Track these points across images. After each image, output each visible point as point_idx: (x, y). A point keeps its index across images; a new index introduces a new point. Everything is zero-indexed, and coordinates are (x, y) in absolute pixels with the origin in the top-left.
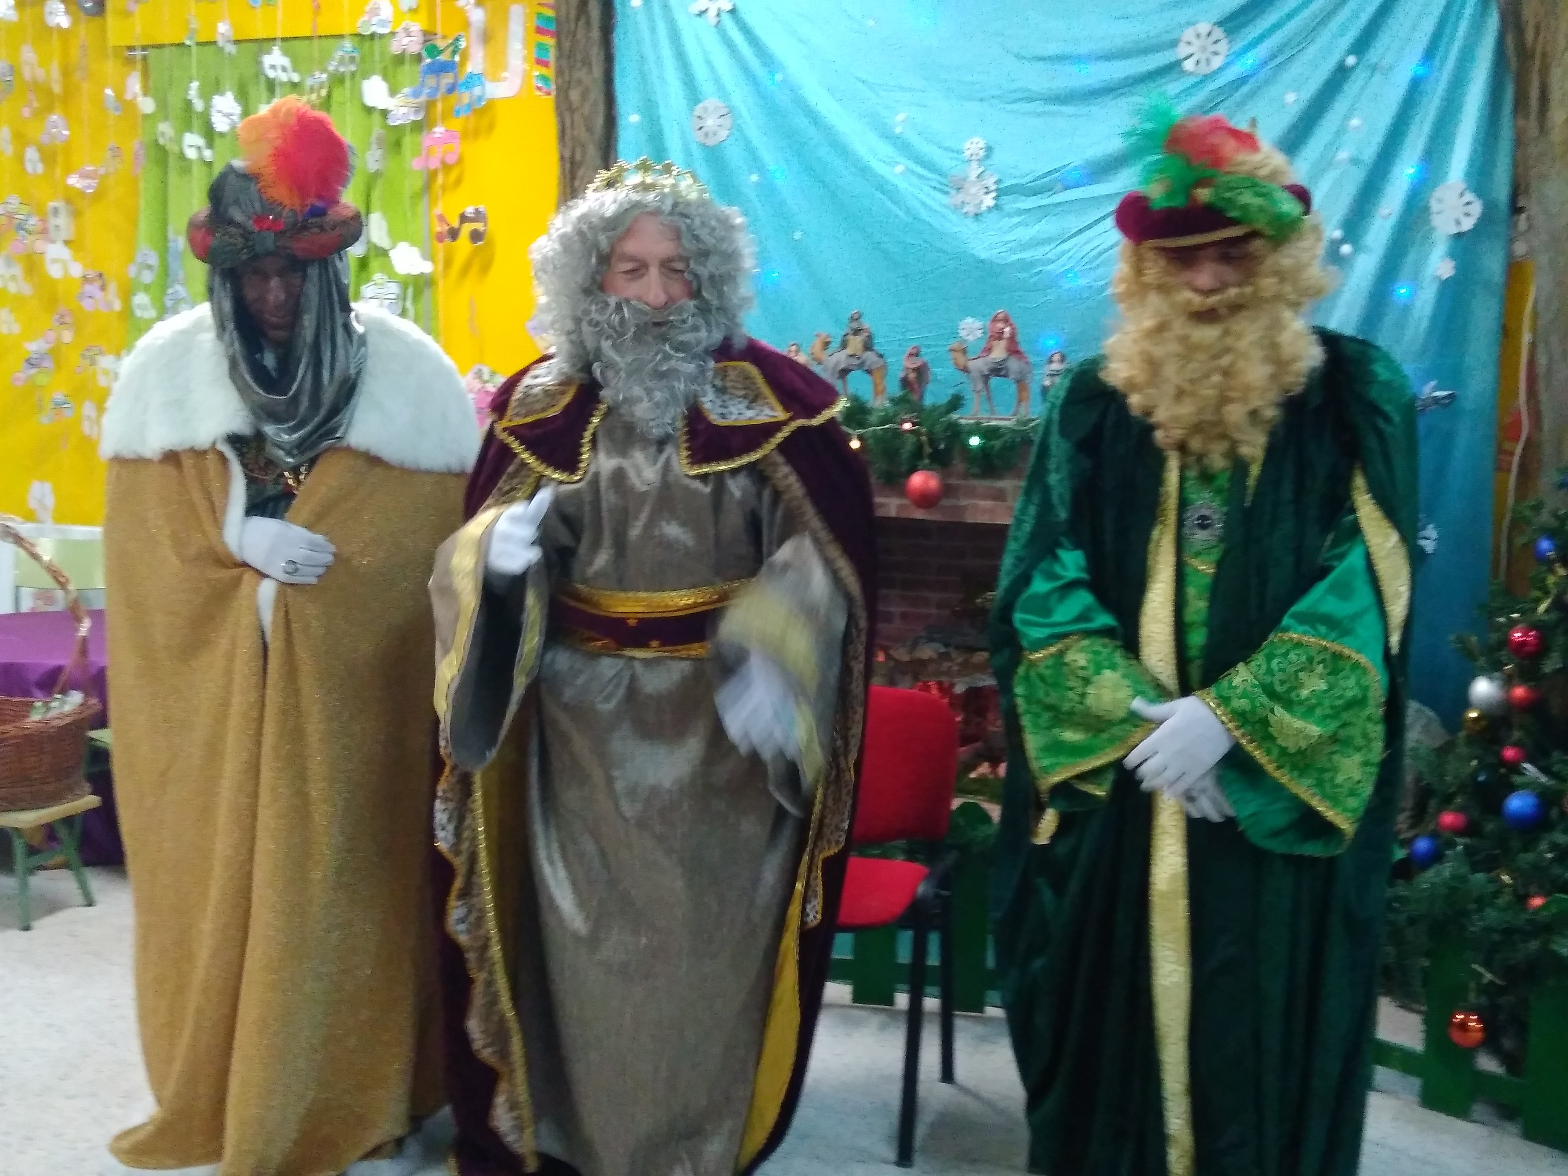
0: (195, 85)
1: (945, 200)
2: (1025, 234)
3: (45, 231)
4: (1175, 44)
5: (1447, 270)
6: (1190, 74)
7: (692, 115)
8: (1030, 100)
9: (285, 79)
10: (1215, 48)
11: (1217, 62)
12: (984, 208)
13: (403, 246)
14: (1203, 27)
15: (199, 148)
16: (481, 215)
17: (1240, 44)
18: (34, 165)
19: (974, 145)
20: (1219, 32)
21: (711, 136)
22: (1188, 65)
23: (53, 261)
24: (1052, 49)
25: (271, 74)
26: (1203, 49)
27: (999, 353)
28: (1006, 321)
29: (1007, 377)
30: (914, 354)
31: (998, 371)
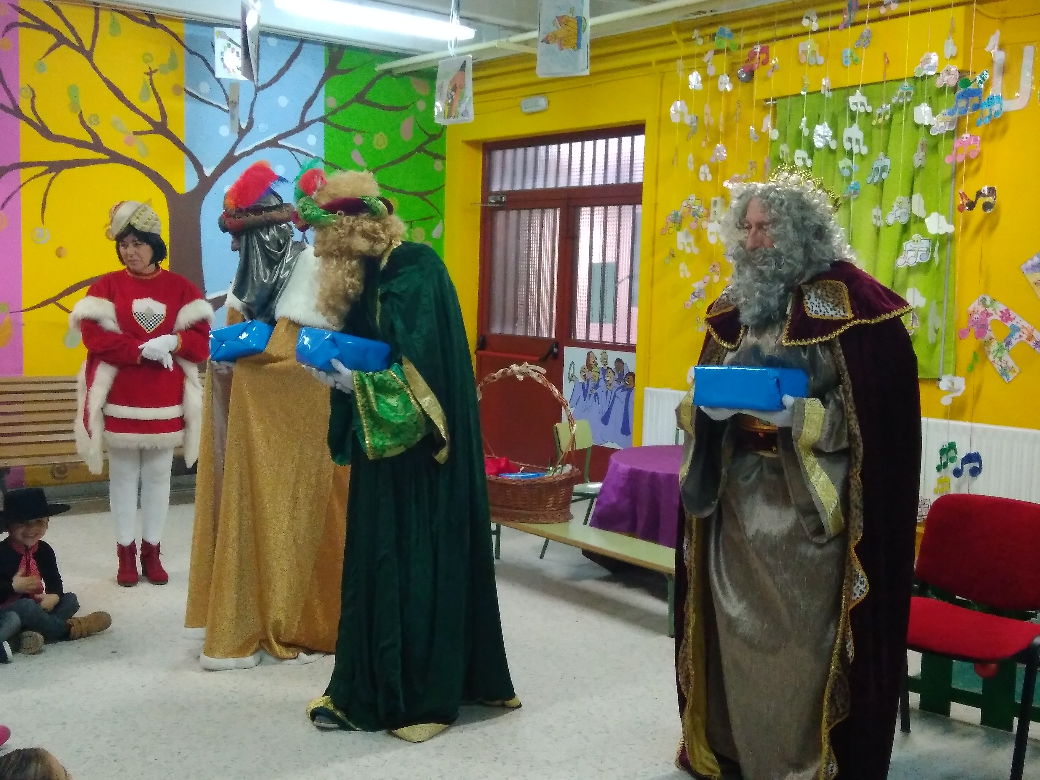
0: (805, 119)
3: (708, 216)
9: (863, 110)
13: (935, 215)
15: (804, 160)
16: (991, 192)
18: (706, 176)
23: (711, 233)
25: (854, 108)
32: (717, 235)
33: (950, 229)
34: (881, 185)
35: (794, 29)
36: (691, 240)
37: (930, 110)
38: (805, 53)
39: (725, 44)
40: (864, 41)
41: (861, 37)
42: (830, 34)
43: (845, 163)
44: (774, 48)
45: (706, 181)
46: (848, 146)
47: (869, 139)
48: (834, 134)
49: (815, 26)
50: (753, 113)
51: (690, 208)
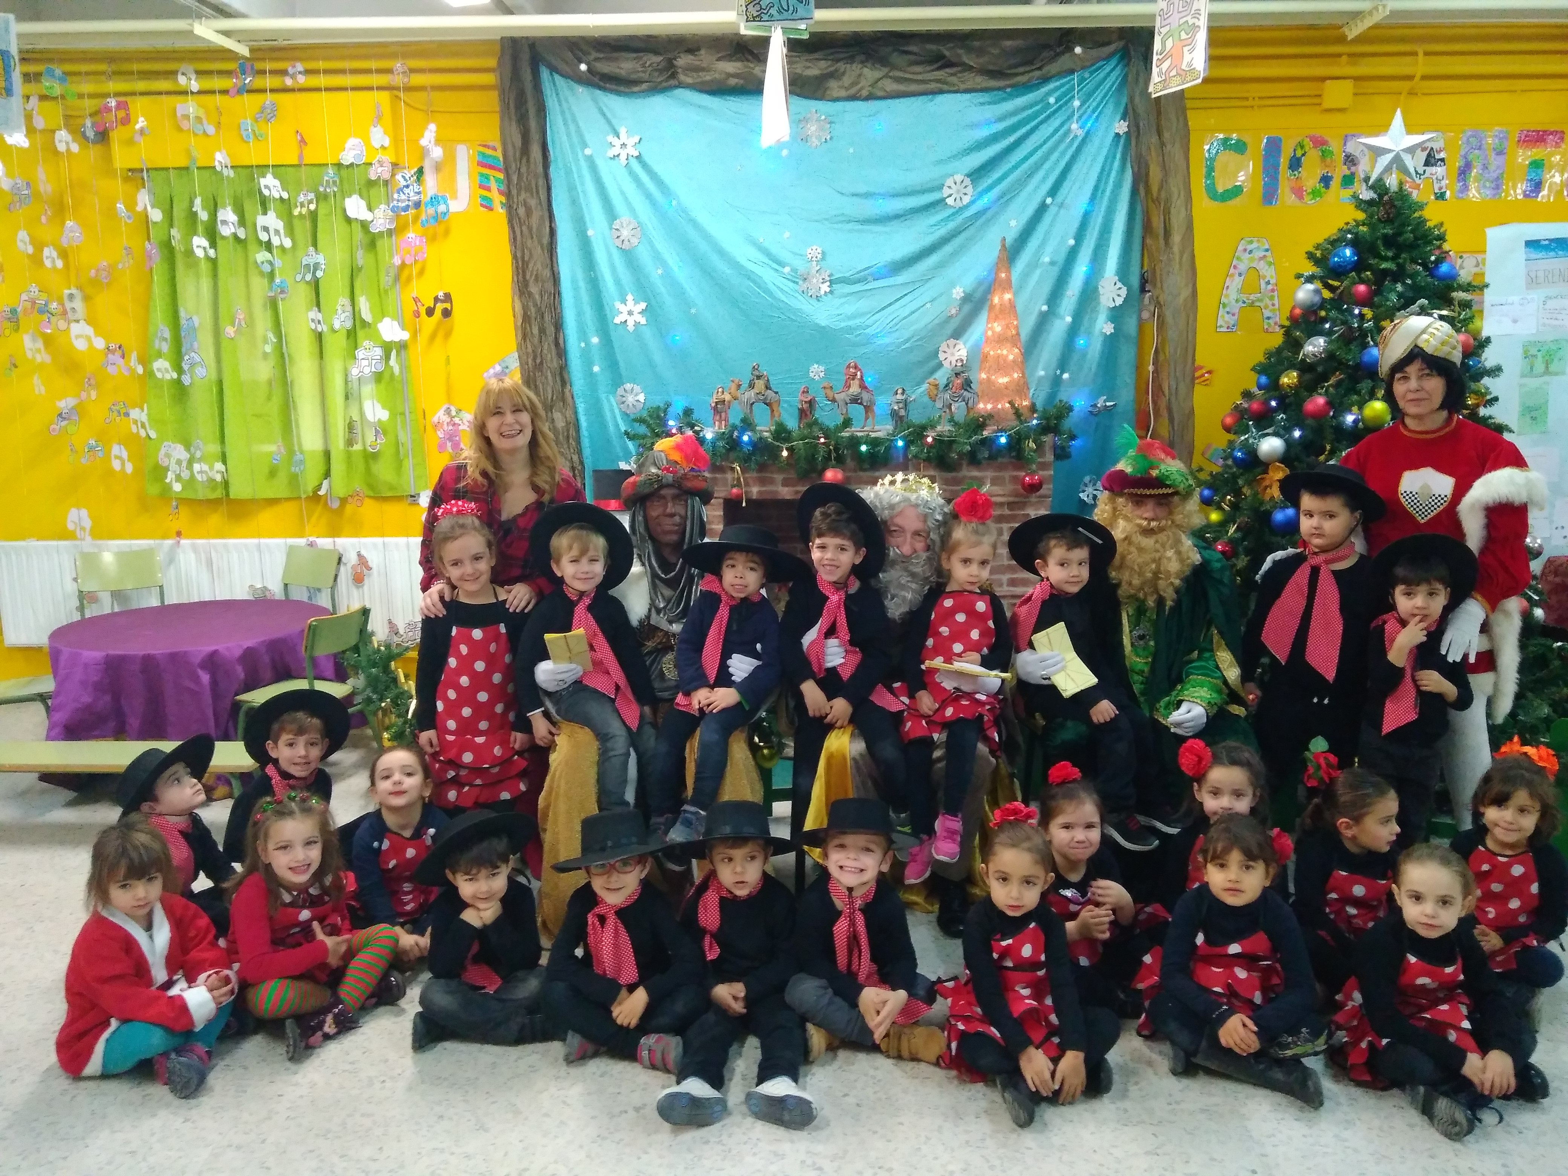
0: (199, 200)
1: (797, 287)
2: (850, 309)
3: (65, 313)
4: (940, 187)
5: (1109, 329)
6: (951, 206)
7: (611, 229)
8: (849, 222)
9: (277, 196)
10: (965, 191)
11: (966, 200)
12: (822, 292)
13: (387, 320)
14: (959, 178)
15: (205, 248)
16: (448, 297)
17: (980, 189)
18: (53, 261)
19: (815, 251)
20: (968, 181)
21: (626, 242)
22: (950, 201)
23: (78, 337)
24: (862, 189)
25: (266, 192)
26: (958, 191)
27: (855, 389)
28: (856, 367)
29: (861, 404)
30: (806, 392)
31: (855, 400)
32: (88, 339)
33: (405, 336)
34: (316, 285)
36: (40, 345)
37: (363, 204)
38: (187, 117)
39: (57, 90)
40: (268, 114)
41: (263, 109)
42: (218, 98)
43: (262, 256)
44: (138, 105)
45: (54, 267)
46: (264, 237)
47: (290, 231)
48: (242, 222)
49: (195, 86)
50: (118, 186)
51: (34, 303)
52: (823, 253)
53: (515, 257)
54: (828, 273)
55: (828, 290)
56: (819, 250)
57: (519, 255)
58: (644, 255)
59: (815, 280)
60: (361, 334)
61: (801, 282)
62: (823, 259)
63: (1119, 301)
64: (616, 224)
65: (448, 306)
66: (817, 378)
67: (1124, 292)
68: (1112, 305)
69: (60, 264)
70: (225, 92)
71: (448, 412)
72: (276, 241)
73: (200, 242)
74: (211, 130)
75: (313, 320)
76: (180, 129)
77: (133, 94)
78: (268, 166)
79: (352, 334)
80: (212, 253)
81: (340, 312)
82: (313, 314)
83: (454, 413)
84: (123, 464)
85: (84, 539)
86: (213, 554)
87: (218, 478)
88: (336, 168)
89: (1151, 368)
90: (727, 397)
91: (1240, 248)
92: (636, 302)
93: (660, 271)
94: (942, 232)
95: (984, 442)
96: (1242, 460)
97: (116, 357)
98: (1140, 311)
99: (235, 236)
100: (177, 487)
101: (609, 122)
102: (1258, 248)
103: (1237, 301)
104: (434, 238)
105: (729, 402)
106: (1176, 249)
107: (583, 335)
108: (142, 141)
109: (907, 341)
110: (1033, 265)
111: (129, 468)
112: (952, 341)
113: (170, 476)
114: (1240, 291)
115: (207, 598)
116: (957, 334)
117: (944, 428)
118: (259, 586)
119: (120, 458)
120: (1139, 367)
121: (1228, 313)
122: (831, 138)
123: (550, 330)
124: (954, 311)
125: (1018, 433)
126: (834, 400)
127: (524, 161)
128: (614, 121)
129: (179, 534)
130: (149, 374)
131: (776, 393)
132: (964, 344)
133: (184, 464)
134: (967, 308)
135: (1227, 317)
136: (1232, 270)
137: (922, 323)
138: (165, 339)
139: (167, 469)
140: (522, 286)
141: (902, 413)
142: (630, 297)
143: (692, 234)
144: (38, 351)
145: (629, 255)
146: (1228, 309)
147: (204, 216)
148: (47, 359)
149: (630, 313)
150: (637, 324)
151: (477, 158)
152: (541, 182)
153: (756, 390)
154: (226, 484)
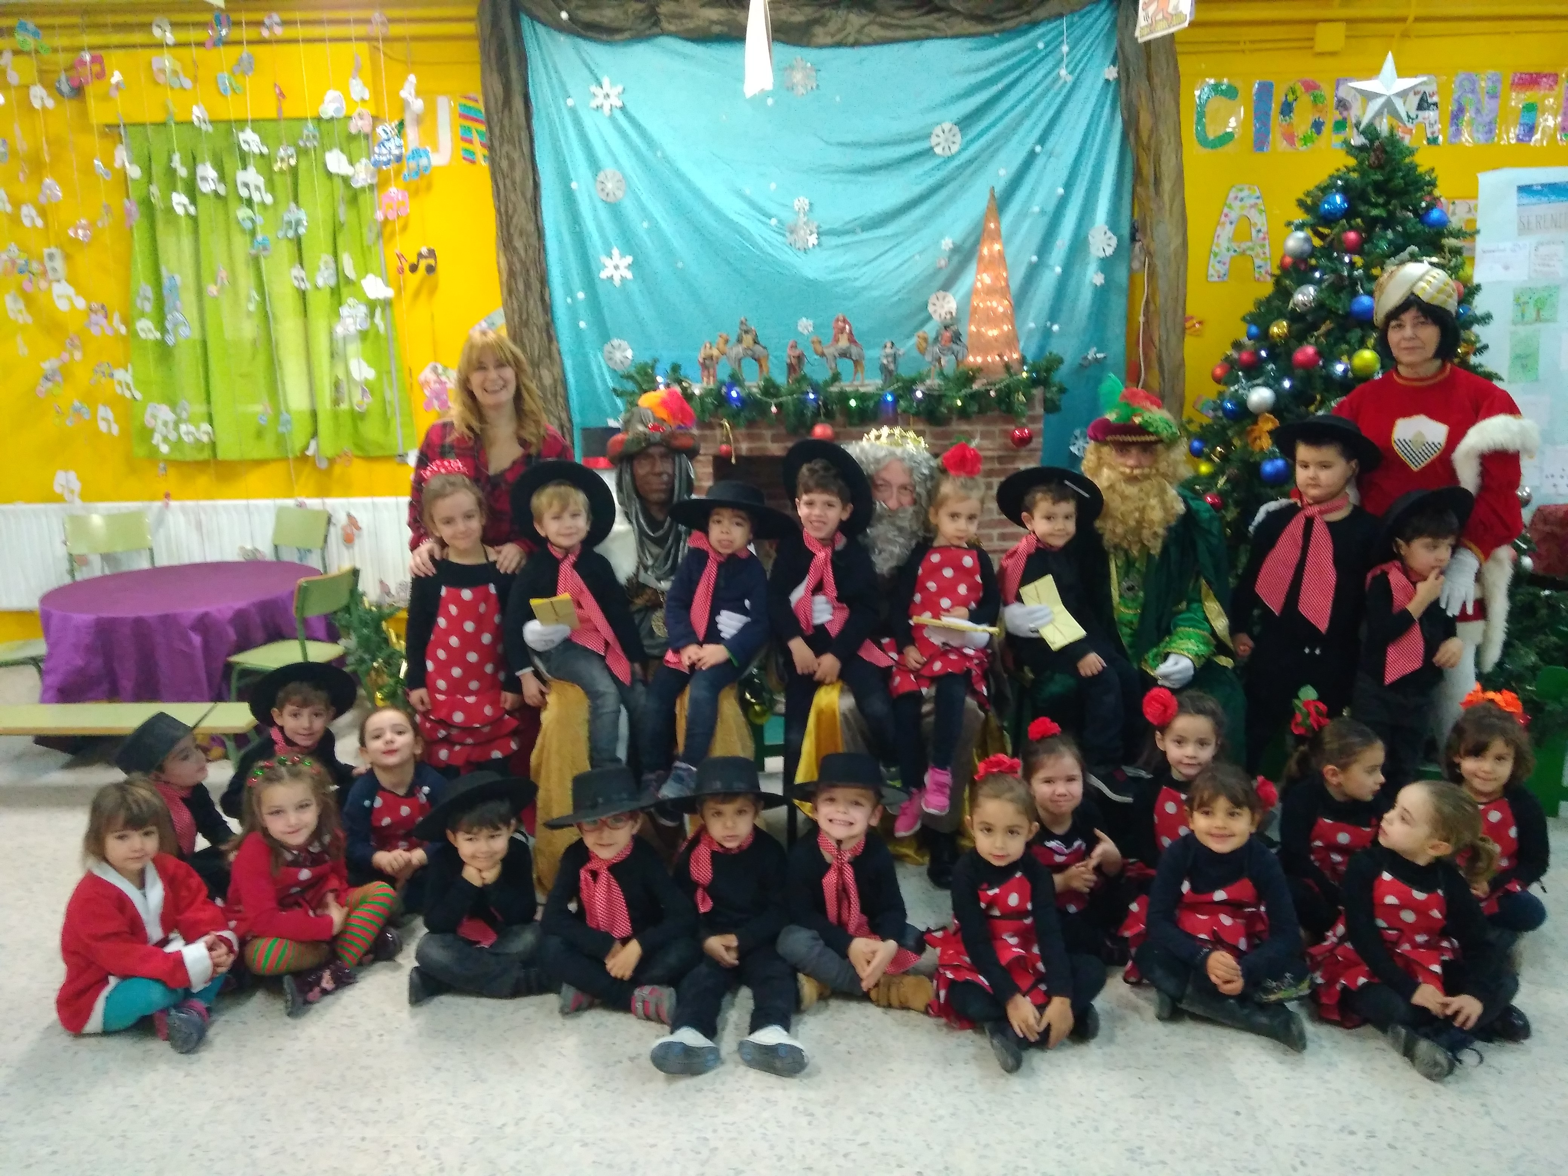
0: (177, 156)
1: (784, 240)
2: (838, 261)
3: (45, 273)
4: (928, 136)
5: (1099, 279)
6: (939, 156)
7: (595, 180)
8: (836, 171)
9: (257, 151)
10: (952, 139)
11: (955, 149)
12: (810, 246)
13: (370, 277)
14: (947, 126)
15: (185, 206)
16: (432, 253)
17: (969, 137)
18: (33, 220)
19: (801, 202)
20: (956, 129)
21: (611, 195)
22: (938, 150)
23: (60, 297)
24: (849, 138)
25: (245, 147)
26: (946, 140)
27: (844, 343)
28: (845, 321)
29: (850, 358)
30: (794, 346)
31: (844, 354)
32: (69, 298)
33: (388, 293)
34: (298, 241)
35: (137, 37)
36: (21, 305)
37: (344, 158)
38: (163, 71)
39: (30, 43)
40: (245, 67)
41: (240, 60)
42: (195, 52)
43: (243, 213)
44: (112, 58)
45: (34, 226)
46: (244, 193)
47: (271, 185)
48: (222, 178)
49: (170, 37)
50: (94, 142)
51: (13, 262)
52: (811, 204)
53: (498, 211)
54: (816, 224)
55: (816, 242)
56: (807, 201)
57: (503, 210)
58: (629, 208)
59: (802, 232)
60: (345, 291)
61: (788, 234)
62: (811, 210)
63: (1109, 251)
64: (601, 177)
65: (431, 261)
66: (805, 332)
67: (1114, 242)
68: (1102, 255)
69: (39, 223)
70: (200, 44)
71: (435, 370)
72: (256, 197)
73: (179, 200)
74: (188, 83)
75: (296, 278)
76: (156, 83)
77: (107, 47)
78: (246, 121)
79: (336, 293)
80: (192, 210)
81: (323, 267)
82: (296, 271)
83: (440, 370)
84: (109, 427)
85: (72, 502)
86: (203, 517)
87: (205, 439)
88: (316, 122)
89: (1141, 319)
90: (715, 352)
91: (1232, 195)
92: (622, 256)
93: (645, 225)
94: (930, 181)
95: (974, 396)
96: (1231, 411)
97: (99, 318)
98: (1131, 260)
99: (216, 193)
100: (164, 449)
101: (591, 72)
102: (1249, 196)
103: (1228, 250)
104: (416, 192)
105: (717, 358)
106: (1166, 198)
107: (570, 292)
108: (118, 97)
109: (897, 293)
110: (1023, 214)
111: (115, 430)
112: (941, 294)
113: (157, 438)
114: (1230, 240)
115: (198, 559)
116: (947, 286)
117: (934, 382)
118: (249, 547)
119: (105, 419)
120: (1130, 317)
121: (1219, 262)
122: (818, 86)
123: (536, 285)
124: (943, 263)
125: (1008, 386)
126: (823, 355)
127: (506, 112)
128: (596, 71)
129: (167, 496)
130: (133, 334)
131: (765, 348)
132: (954, 296)
133: (171, 425)
134: (956, 259)
135: (1218, 267)
136: (1223, 219)
137: (910, 276)
138: (148, 299)
139: (152, 431)
140: (506, 243)
141: (892, 367)
142: (616, 252)
143: (678, 185)
144: (20, 311)
145: (615, 210)
146: (1218, 258)
147: (183, 172)
148: (29, 320)
149: (616, 267)
150: (623, 279)
151: (458, 110)
152: (524, 134)
153: (744, 345)
154: (213, 445)
